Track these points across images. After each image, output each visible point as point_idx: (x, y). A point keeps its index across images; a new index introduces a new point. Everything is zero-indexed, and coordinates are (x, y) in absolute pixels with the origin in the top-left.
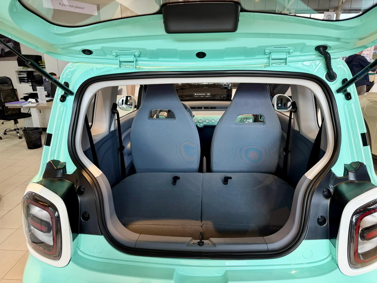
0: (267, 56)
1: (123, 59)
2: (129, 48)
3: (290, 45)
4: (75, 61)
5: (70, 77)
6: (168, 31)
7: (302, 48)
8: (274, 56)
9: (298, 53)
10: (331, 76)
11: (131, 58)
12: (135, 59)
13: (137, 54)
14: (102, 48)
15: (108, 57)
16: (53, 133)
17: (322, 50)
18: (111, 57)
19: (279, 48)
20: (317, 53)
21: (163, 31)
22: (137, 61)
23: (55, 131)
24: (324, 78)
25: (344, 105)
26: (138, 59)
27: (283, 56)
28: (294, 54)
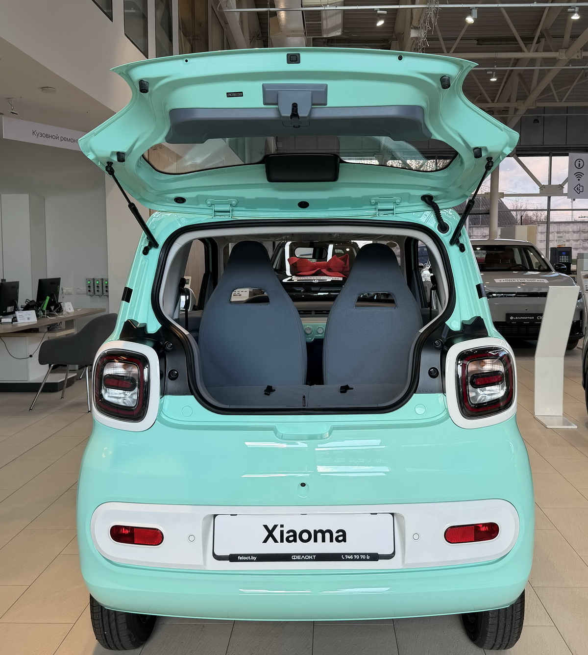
0: (374, 207)
1: (217, 208)
2: (225, 197)
3: (396, 195)
4: (163, 210)
5: (154, 227)
6: (270, 179)
7: (409, 198)
8: (380, 207)
9: (406, 204)
10: (443, 227)
11: (227, 208)
12: (231, 208)
13: (234, 202)
14: (197, 197)
15: (201, 206)
16: (133, 289)
17: (429, 200)
18: (205, 206)
19: (387, 199)
20: (422, 203)
21: (264, 180)
22: (232, 210)
23: (136, 287)
24: (436, 230)
25: (459, 258)
26: (234, 208)
27: (391, 206)
28: (402, 204)
